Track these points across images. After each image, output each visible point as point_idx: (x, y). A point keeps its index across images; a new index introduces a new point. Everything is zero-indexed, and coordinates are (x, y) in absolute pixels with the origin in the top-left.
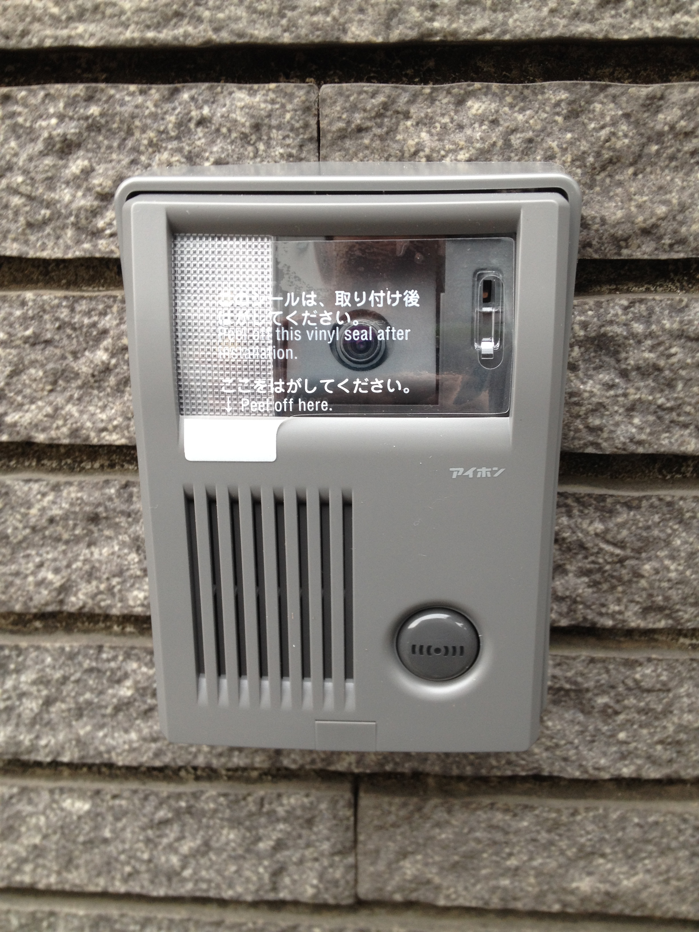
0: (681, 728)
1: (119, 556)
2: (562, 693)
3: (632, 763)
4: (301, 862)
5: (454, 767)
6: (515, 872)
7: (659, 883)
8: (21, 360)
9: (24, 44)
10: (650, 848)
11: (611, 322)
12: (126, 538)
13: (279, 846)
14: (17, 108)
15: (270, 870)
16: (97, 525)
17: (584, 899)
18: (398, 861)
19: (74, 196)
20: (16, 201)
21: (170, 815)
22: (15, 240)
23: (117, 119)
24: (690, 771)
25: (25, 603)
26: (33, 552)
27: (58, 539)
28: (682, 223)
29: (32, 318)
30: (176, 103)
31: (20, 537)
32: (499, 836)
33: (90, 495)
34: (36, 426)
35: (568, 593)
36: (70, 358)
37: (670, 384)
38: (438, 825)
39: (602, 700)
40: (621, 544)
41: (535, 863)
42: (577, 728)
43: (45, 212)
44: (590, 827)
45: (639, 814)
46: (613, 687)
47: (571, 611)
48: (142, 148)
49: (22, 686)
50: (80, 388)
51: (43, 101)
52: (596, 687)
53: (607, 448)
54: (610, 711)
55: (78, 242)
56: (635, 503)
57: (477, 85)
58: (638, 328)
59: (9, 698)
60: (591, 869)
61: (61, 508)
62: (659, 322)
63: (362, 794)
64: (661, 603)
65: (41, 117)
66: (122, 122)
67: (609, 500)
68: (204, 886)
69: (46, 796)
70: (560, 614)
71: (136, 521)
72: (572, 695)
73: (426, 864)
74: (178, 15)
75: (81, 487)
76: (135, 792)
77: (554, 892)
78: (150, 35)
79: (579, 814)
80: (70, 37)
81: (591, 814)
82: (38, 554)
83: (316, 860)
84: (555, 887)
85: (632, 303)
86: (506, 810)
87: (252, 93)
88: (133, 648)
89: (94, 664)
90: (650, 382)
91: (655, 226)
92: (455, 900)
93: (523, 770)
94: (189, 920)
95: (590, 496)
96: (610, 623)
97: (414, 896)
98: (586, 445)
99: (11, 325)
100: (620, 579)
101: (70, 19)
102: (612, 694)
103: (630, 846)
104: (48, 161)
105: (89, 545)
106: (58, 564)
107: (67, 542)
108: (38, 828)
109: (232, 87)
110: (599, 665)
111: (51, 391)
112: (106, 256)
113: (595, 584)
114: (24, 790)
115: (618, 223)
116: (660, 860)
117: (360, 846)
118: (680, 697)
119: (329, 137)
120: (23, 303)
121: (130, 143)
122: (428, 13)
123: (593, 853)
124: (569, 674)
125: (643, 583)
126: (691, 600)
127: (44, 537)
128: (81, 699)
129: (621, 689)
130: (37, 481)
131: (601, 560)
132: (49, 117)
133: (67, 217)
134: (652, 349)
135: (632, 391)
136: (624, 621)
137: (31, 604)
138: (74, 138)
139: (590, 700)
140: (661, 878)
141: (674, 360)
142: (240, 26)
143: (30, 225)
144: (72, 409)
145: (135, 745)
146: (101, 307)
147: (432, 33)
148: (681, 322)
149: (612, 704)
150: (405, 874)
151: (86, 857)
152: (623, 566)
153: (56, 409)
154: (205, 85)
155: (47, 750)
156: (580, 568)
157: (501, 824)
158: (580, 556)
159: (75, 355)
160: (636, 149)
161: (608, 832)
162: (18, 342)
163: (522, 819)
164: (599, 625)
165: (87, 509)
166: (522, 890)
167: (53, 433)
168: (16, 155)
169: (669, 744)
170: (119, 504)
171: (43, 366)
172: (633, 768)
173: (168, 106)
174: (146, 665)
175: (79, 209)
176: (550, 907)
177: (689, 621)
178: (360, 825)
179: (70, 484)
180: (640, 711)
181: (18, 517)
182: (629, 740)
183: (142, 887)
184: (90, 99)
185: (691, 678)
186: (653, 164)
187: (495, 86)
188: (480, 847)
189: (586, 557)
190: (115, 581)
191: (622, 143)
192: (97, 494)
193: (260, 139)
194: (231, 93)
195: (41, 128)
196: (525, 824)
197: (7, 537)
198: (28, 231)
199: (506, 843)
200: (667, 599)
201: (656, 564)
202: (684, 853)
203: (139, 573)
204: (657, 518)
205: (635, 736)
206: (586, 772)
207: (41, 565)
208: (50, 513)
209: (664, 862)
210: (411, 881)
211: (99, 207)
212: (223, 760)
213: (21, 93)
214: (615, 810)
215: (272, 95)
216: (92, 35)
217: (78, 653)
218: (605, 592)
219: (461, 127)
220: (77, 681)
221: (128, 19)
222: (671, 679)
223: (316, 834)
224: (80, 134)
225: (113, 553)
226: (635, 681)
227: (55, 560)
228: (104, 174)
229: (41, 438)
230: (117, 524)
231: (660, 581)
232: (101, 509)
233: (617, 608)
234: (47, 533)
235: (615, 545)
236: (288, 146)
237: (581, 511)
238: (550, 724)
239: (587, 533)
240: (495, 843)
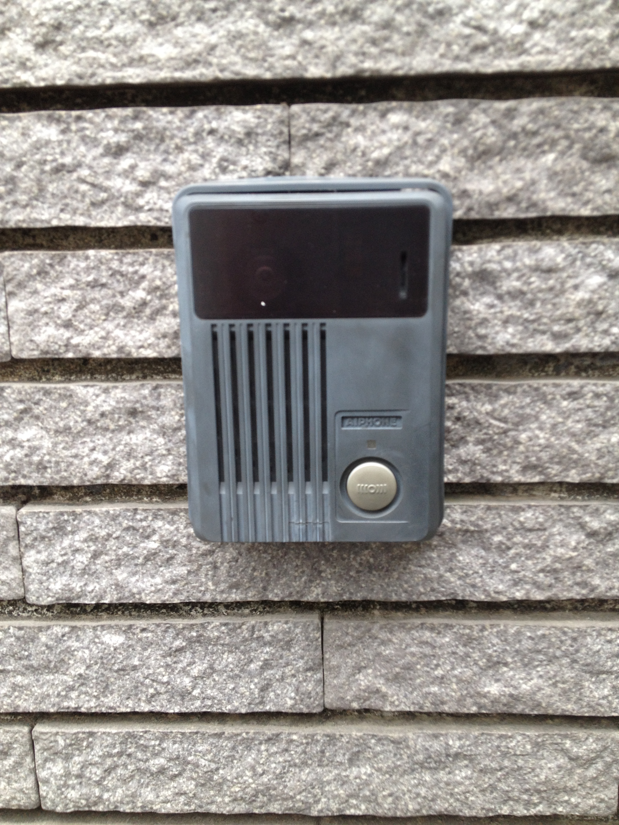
0: (557, 559)
1: (150, 440)
2: (469, 534)
3: (522, 589)
4: (282, 679)
5: (393, 595)
6: (441, 680)
7: (549, 686)
8: (84, 298)
9: (92, 82)
10: (541, 657)
11: (489, 261)
12: (156, 427)
13: (266, 665)
14: (86, 125)
15: (259, 686)
16: (135, 418)
17: (495, 701)
18: (354, 675)
19: (124, 183)
20: (84, 187)
21: (184, 644)
22: (82, 214)
23: (154, 131)
24: (565, 593)
25: (81, 478)
26: (88, 440)
27: (107, 429)
28: (533, 192)
29: (93, 268)
30: (194, 120)
31: (79, 428)
32: (427, 650)
33: (130, 395)
34: (93, 346)
35: (469, 457)
36: (119, 296)
37: (532, 303)
38: (383, 643)
39: (497, 539)
40: (504, 420)
41: (456, 672)
42: (481, 561)
43: (103, 195)
44: (495, 641)
45: (530, 628)
46: (504, 528)
47: (472, 471)
48: (171, 151)
49: (76, 543)
50: (125, 317)
51: (104, 120)
52: (492, 529)
53: (491, 350)
54: (503, 547)
55: (126, 215)
56: (512, 390)
57: (394, 104)
58: (508, 265)
59: (65, 554)
60: (498, 677)
61: (110, 405)
62: (521, 260)
63: (326, 620)
64: (535, 463)
65: (102, 130)
66: (157, 133)
67: (494, 388)
68: (209, 703)
69: (90, 633)
70: (465, 474)
71: (163, 413)
72: (476, 535)
73: (376, 677)
74: (196, 61)
75: (124, 390)
76: (158, 625)
77: (471, 697)
78: (178, 75)
79: (486, 630)
80: (123, 77)
81: (495, 630)
82: (92, 441)
83: (294, 676)
84: (472, 692)
85: (503, 248)
86: (432, 629)
87: (245, 112)
88: (159, 510)
89: (131, 524)
90: (518, 303)
91: (515, 195)
92: (397, 706)
93: (443, 595)
94: (197, 733)
95: (481, 385)
96: (499, 479)
97: (366, 705)
98: (476, 348)
99: (78, 274)
100: (505, 446)
101: (124, 65)
102: (505, 533)
103: (525, 656)
104: (106, 160)
105: (129, 433)
106: (106, 447)
107: (113, 431)
108: (83, 661)
109: (231, 108)
110: (494, 512)
111: (105, 320)
112: (145, 224)
113: (487, 451)
114: (73, 628)
115: (490, 194)
116: (548, 667)
117: (326, 663)
118: (554, 535)
119: (297, 140)
120: (87, 258)
121: (162, 147)
122: (361, 58)
123: (499, 663)
124: (473, 519)
125: (521, 448)
126: (556, 460)
127: (97, 428)
128: (120, 552)
129: (510, 529)
130: (92, 386)
131: (491, 432)
132: (108, 130)
133: (118, 198)
134: (518, 279)
135: (505, 309)
136: (509, 477)
137: (86, 478)
138: (125, 145)
139: (489, 538)
140: (550, 682)
141: (533, 286)
142: (237, 68)
143: (93, 204)
144: (118, 333)
145: (160, 587)
146: (141, 259)
147: (363, 71)
148: (536, 260)
149: (504, 541)
150: (360, 685)
151: (120, 683)
152: (507, 436)
153: (108, 333)
154: (213, 108)
155: (93, 594)
156: (477, 439)
157: (429, 640)
158: (476, 430)
159: (122, 294)
160: (500, 144)
161: (509, 644)
162: (83, 286)
163: (445, 636)
164: (492, 481)
165: (129, 405)
166: (447, 695)
167: (105, 351)
168: (84, 156)
169: (549, 572)
170: (151, 402)
171: (99, 302)
172: (523, 592)
173: (188, 122)
174: (169, 523)
175: (127, 193)
176: (469, 709)
177: (555, 475)
178: (325, 645)
179: (116, 387)
180: (526, 546)
181: (78, 413)
182: (519, 569)
183: (162, 706)
184: (136, 118)
185: (561, 520)
186: (511, 154)
187: (406, 104)
188: (414, 659)
189: (480, 431)
190: (147, 459)
191: (490, 140)
192: (135, 394)
193: (250, 142)
194: (230, 113)
195: (102, 138)
196: (447, 640)
197: (70, 428)
198: (91, 208)
199: (434, 656)
200: (539, 459)
201: (529, 434)
202: (565, 661)
203: (164, 452)
204: (528, 400)
205: (523, 567)
206: (489, 595)
207: (93, 449)
208: (102, 409)
209: (552, 669)
210: (364, 691)
211: (141, 191)
212: (224, 596)
213: (89, 114)
214: (513, 626)
215: (258, 113)
216: (138, 76)
217: (119, 515)
218: (495, 456)
219: (384, 132)
220: (117, 538)
221: (163, 65)
222: (546, 521)
223: (293, 654)
224: (128, 142)
225: (146, 439)
226: (521, 523)
227: (104, 445)
228: (145, 169)
229: (97, 354)
230: (149, 416)
231: (533, 446)
232: (138, 405)
233: (504, 468)
234: (99, 424)
235: (500, 420)
236: (269, 146)
237: (476, 397)
238: (461, 558)
239: (480, 413)
240: (425, 656)
